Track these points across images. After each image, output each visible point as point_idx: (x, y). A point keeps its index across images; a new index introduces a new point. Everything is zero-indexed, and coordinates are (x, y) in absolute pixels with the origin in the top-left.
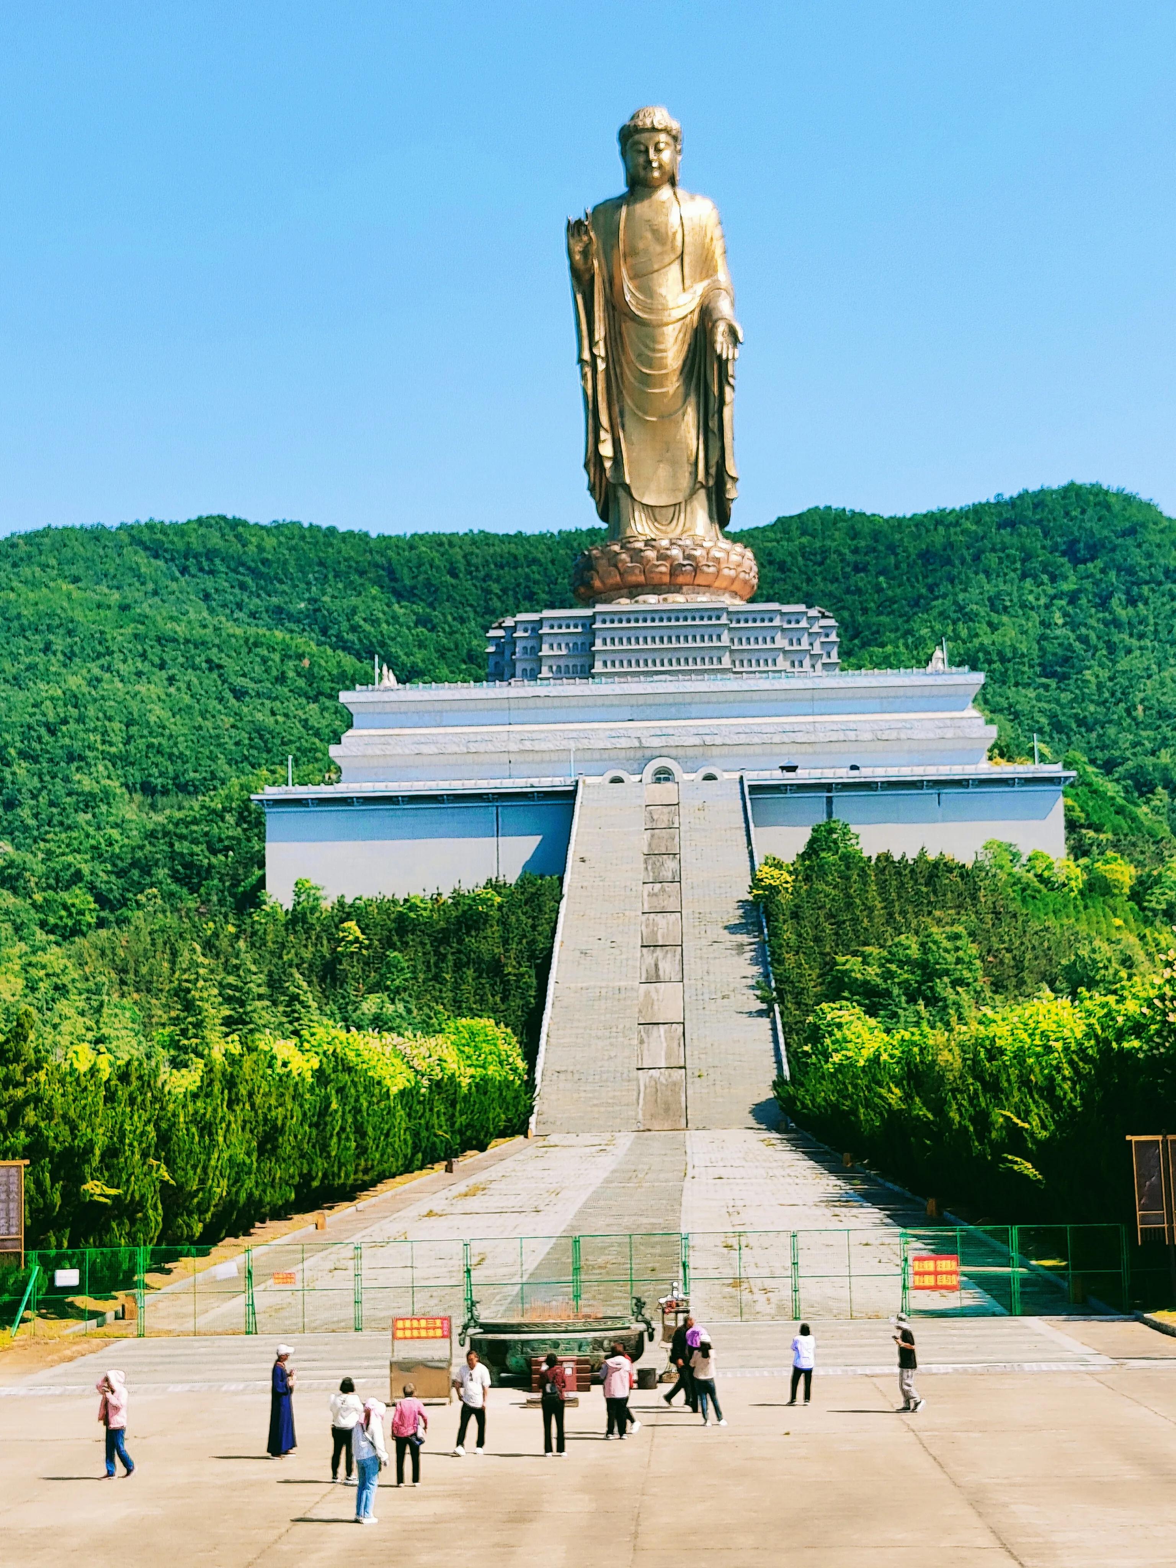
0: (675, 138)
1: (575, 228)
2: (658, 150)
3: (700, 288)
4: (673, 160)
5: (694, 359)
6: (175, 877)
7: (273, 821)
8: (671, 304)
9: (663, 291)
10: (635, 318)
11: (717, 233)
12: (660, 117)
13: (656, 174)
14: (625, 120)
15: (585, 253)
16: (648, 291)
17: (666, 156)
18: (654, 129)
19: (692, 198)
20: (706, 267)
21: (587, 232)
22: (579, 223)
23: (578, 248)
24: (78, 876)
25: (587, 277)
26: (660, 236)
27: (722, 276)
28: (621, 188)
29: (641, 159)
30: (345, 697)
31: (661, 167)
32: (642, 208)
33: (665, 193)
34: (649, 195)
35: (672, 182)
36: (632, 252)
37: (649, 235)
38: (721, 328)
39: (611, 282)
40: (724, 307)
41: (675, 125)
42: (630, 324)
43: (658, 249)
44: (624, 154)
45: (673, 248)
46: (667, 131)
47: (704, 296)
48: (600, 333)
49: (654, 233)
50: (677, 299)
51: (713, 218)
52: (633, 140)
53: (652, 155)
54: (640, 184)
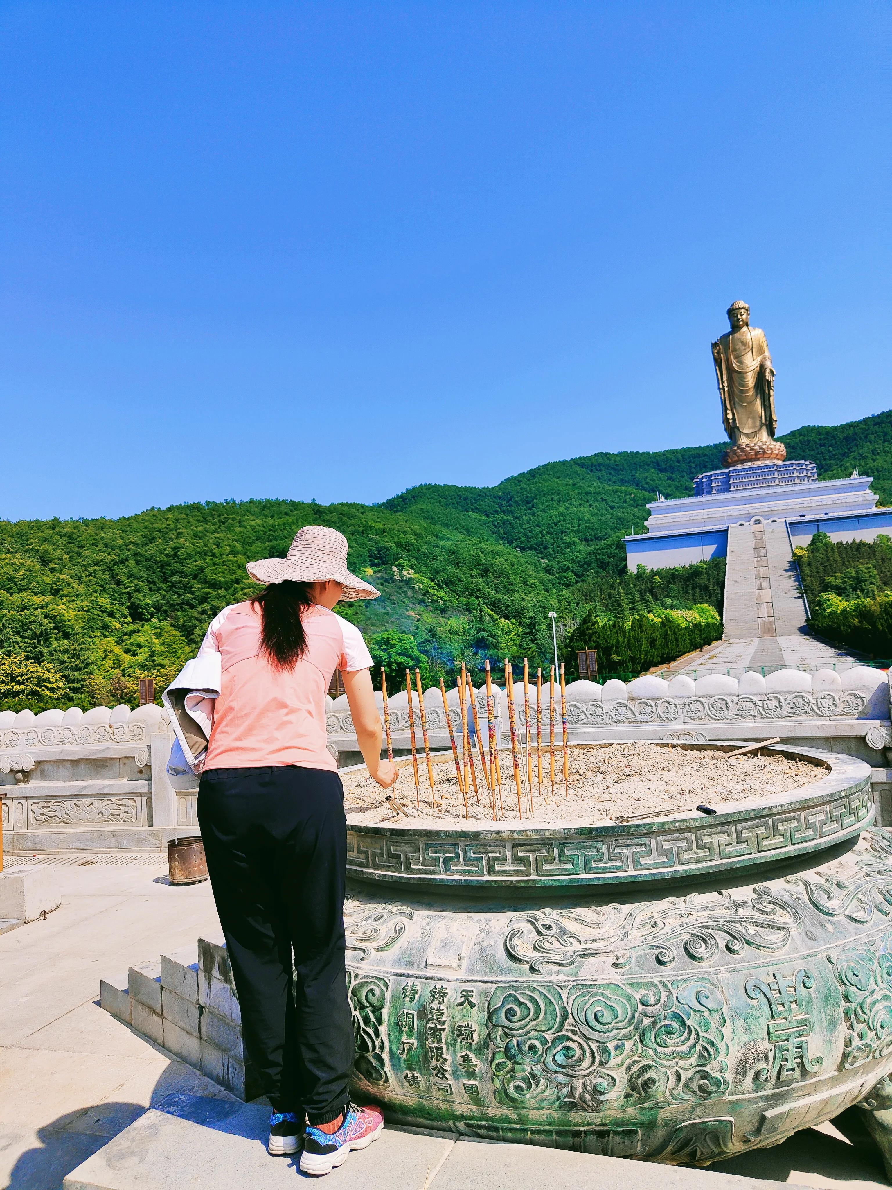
0: (747, 310)
1: (714, 345)
2: (741, 315)
3: (759, 359)
4: (747, 318)
5: (758, 383)
6: (598, 566)
7: (628, 547)
8: (749, 365)
9: (746, 361)
10: (737, 372)
11: (764, 339)
12: (741, 304)
13: (741, 323)
14: (729, 307)
15: (718, 353)
16: (741, 362)
17: (744, 317)
18: (740, 308)
19: (754, 329)
20: (761, 351)
21: (718, 346)
22: (716, 343)
23: (716, 351)
24: (568, 568)
25: (719, 360)
26: (744, 344)
27: (767, 354)
28: (729, 329)
29: (736, 319)
31: (743, 320)
32: (737, 335)
33: (745, 329)
34: (740, 330)
35: (747, 325)
36: (734, 350)
37: (740, 343)
38: (768, 371)
39: (728, 361)
40: (768, 364)
41: (747, 306)
42: (735, 374)
43: (744, 348)
44: (729, 318)
45: (749, 347)
46: (744, 308)
47: (761, 361)
48: (725, 378)
49: (742, 342)
50: (751, 363)
51: (763, 334)
52: (732, 313)
53: (739, 317)
54: (736, 327)
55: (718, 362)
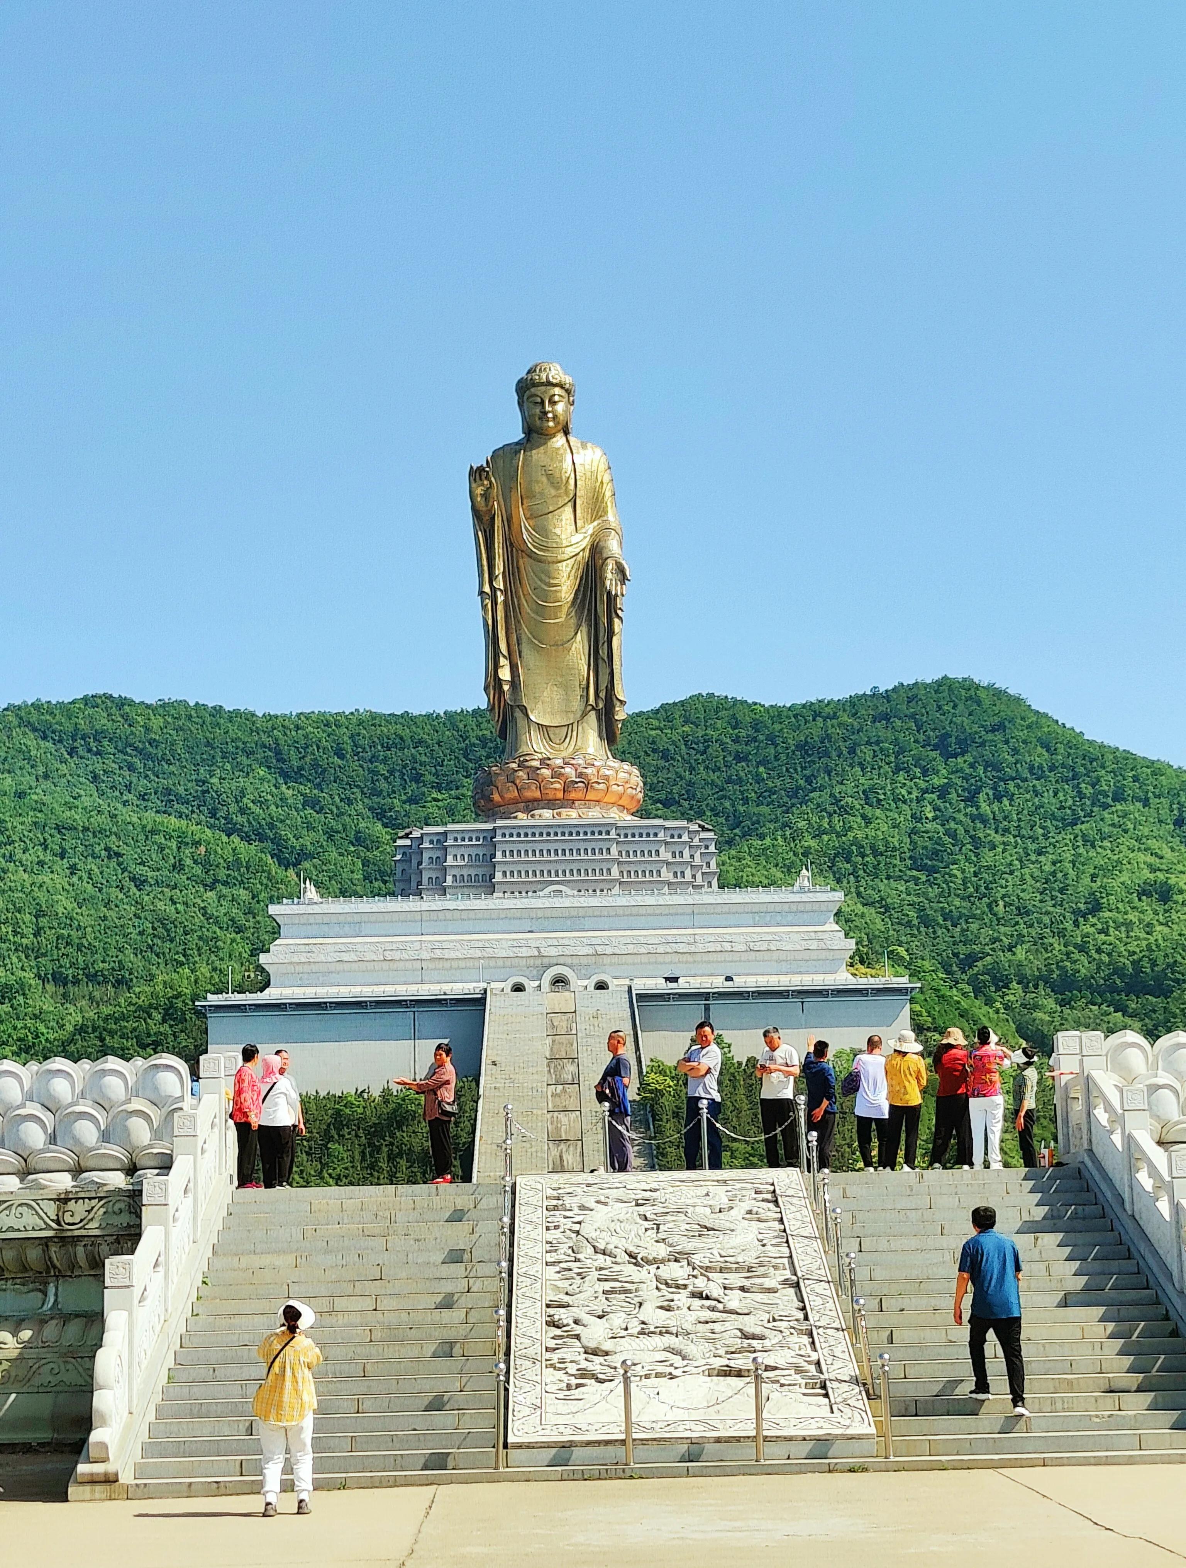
0: (568, 392)
1: (477, 474)
2: (553, 403)
3: (590, 528)
4: (566, 411)
5: (584, 595)
8: (565, 543)
9: (557, 531)
10: (531, 555)
11: (607, 478)
12: (556, 373)
13: (551, 424)
14: (523, 374)
15: (486, 496)
16: (543, 531)
17: (560, 408)
18: (549, 384)
19: (584, 446)
20: (597, 510)
21: (487, 478)
22: (481, 469)
23: (479, 491)
25: (487, 518)
26: (554, 481)
27: (611, 517)
28: (518, 435)
29: (538, 411)
30: (273, 909)
31: (555, 417)
32: (538, 455)
33: (559, 441)
34: (546, 443)
35: (566, 433)
36: (529, 495)
37: (544, 479)
38: (611, 565)
39: (509, 520)
40: (613, 546)
41: (567, 380)
42: (527, 559)
43: (553, 492)
44: (521, 404)
45: (567, 493)
46: (561, 385)
47: (595, 535)
48: (499, 569)
49: (549, 476)
50: (569, 539)
51: (603, 466)
52: (530, 392)
53: (548, 408)
54: (536, 432)
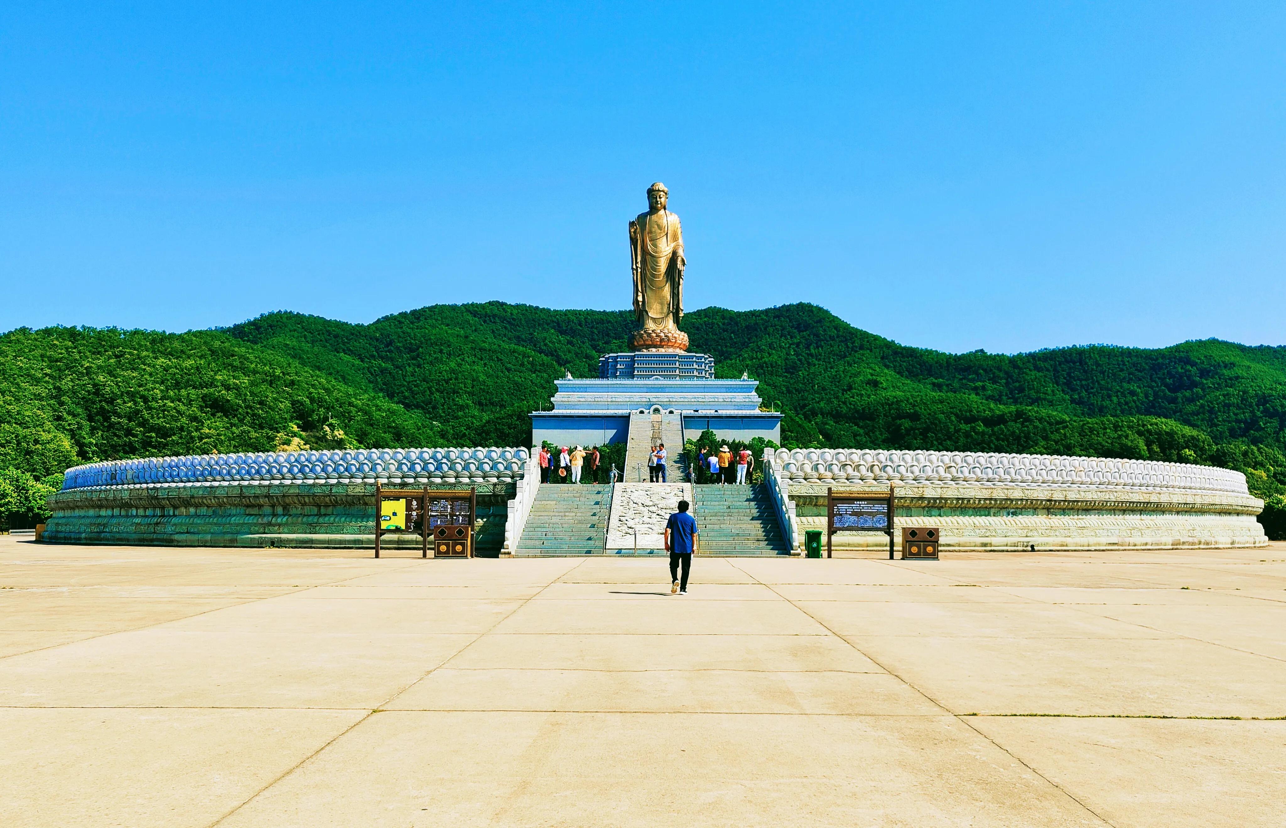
0: (666, 194)
1: (632, 224)
2: (660, 198)
3: (673, 245)
4: (665, 201)
5: (669, 271)
6: (498, 437)
7: (535, 422)
8: (663, 251)
9: (660, 246)
10: (651, 254)
11: (679, 226)
12: (661, 186)
13: (659, 206)
14: (650, 187)
15: (635, 232)
16: (655, 246)
17: (663, 200)
18: (659, 190)
19: (671, 214)
20: (675, 238)
21: (636, 226)
22: (633, 222)
23: (633, 230)
24: (464, 435)
25: (635, 240)
26: (660, 227)
27: (680, 241)
28: (647, 209)
29: (654, 201)
30: (556, 382)
31: (661, 203)
32: (654, 217)
33: (662, 212)
34: (657, 212)
35: (665, 209)
36: (650, 232)
37: (656, 226)
38: (680, 259)
39: (643, 241)
40: (681, 252)
41: (666, 189)
42: (649, 256)
43: (659, 231)
44: (649, 198)
45: (664, 232)
46: (663, 191)
47: (674, 248)
48: (639, 259)
49: (658, 225)
50: (665, 249)
51: (678, 221)
52: (652, 193)
53: (658, 199)
54: (654, 209)
55: (633, 241)
